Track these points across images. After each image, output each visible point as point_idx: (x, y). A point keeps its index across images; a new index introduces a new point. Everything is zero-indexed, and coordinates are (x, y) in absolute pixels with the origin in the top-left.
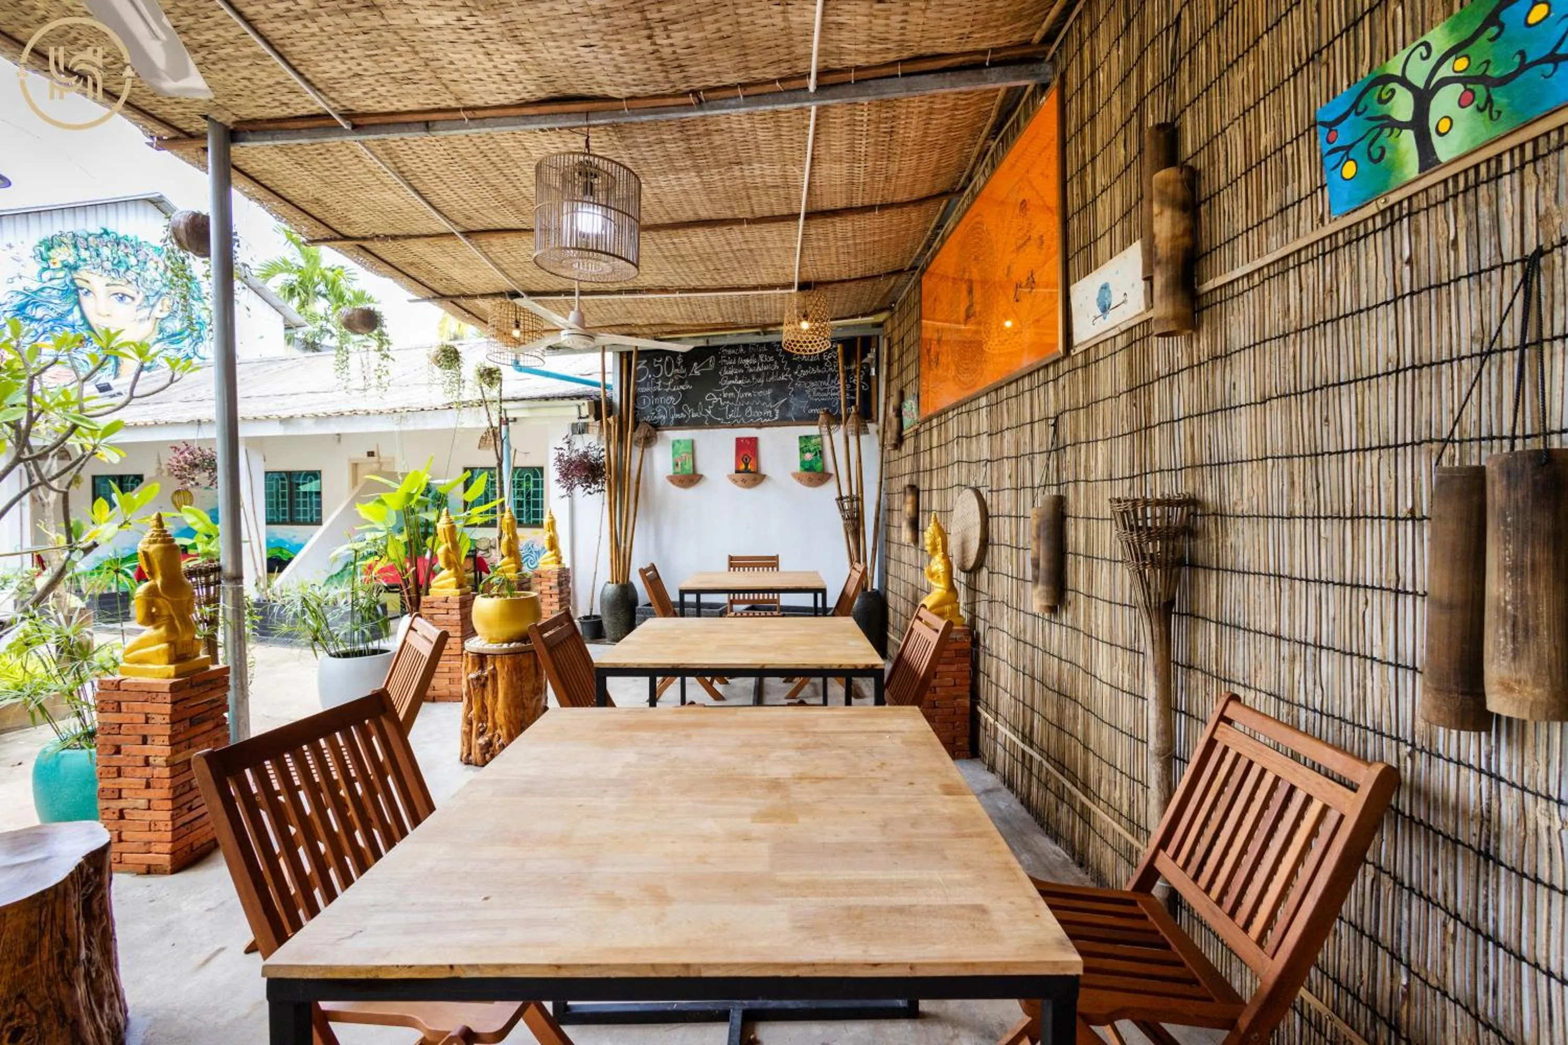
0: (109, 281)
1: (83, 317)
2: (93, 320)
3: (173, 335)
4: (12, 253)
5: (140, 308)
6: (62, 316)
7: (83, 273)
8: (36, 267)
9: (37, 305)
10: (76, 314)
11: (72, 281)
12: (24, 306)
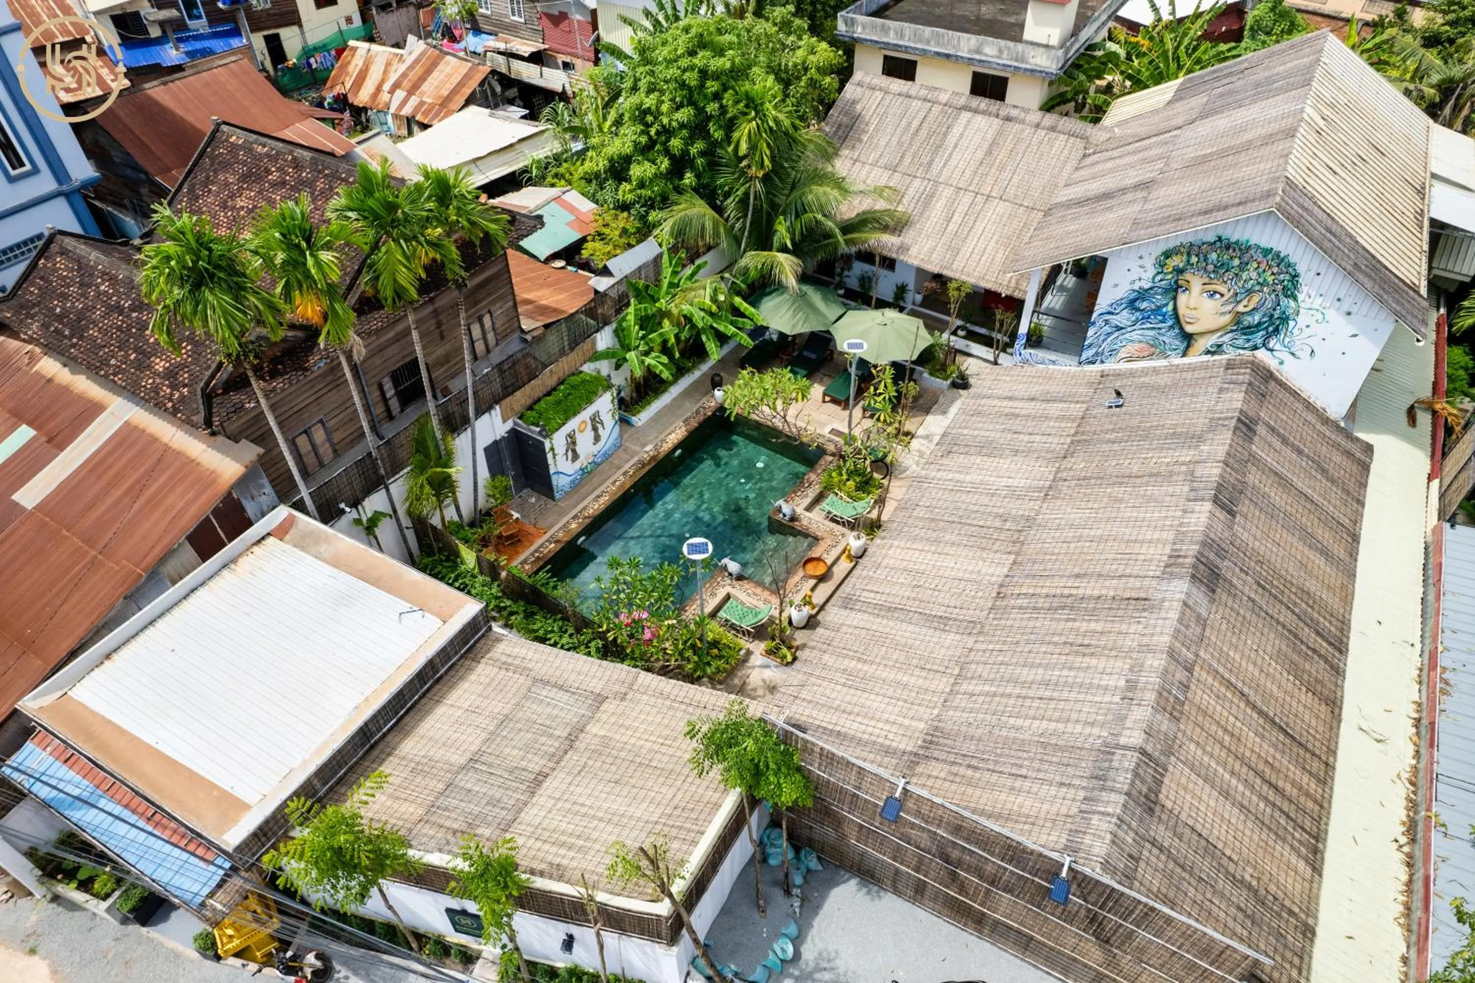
0: (1207, 280)
1: (1175, 309)
2: (1182, 311)
3: (1249, 327)
4: (1141, 262)
5: (1227, 302)
6: (1159, 308)
7: (1187, 276)
8: (1151, 271)
9: (1144, 300)
10: (1170, 307)
11: (1176, 282)
12: (1135, 300)
